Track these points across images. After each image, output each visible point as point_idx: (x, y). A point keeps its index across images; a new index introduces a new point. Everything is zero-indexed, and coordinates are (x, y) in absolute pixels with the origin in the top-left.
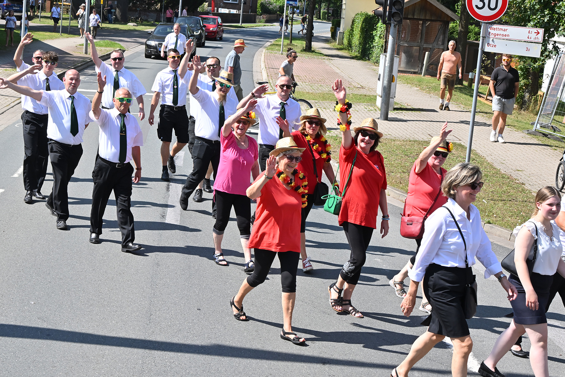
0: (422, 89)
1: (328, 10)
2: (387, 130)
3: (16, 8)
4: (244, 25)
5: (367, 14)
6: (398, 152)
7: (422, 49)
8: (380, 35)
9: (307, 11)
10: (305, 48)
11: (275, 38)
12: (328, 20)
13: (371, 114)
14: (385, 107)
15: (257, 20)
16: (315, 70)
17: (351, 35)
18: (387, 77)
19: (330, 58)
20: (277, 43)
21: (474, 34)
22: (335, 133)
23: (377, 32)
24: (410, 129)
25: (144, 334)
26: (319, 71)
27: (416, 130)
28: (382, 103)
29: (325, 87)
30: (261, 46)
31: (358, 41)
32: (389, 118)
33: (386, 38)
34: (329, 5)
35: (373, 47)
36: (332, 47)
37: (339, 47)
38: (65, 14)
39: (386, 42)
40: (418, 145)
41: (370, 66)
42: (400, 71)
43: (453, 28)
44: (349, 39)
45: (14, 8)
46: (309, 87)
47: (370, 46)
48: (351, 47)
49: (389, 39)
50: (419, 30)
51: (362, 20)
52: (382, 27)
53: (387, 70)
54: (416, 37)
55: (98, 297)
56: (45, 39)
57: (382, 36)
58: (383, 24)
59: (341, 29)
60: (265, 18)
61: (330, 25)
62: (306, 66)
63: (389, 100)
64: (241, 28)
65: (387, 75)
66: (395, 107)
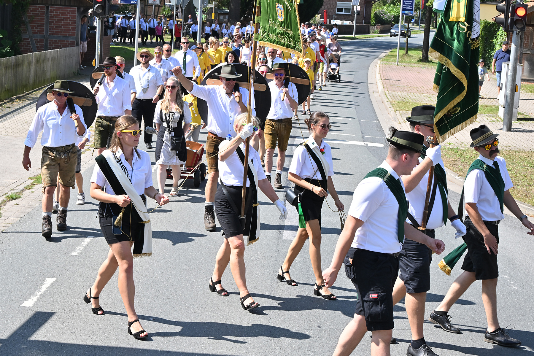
2: (510, 142)
4: (357, 36)
5: (486, 22)
6: (523, 164)
9: (423, 21)
10: (421, 59)
11: (390, 49)
13: (493, 125)
14: (509, 117)
15: (371, 31)
18: (510, 86)
20: (392, 54)
22: (456, 145)
23: (497, 40)
28: (505, 114)
30: (376, 57)
32: (513, 129)
42: (523, 80)
46: (427, 98)
47: (490, 54)
49: (512, 47)
51: (481, 28)
52: (503, 35)
53: (510, 79)
58: (504, 31)
60: (379, 28)
62: (423, 77)
63: (512, 110)
64: (354, 39)
65: (510, 84)
66: (519, 117)
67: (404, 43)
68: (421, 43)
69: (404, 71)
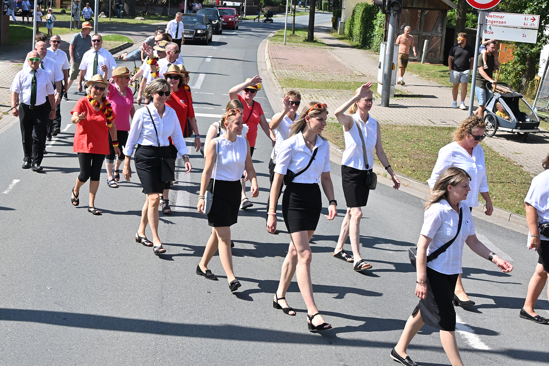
0: (422, 76)
1: (329, 1)
2: (388, 117)
4: (247, 17)
5: (367, 4)
6: (399, 137)
7: (421, 37)
8: (380, 24)
9: (309, 3)
10: (307, 39)
11: (279, 29)
12: (330, 10)
14: (386, 94)
16: (318, 59)
17: (352, 25)
18: (388, 65)
19: (331, 47)
20: (280, 34)
21: (472, 22)
23: (377, 21)
24: (411, 115)
25: (157, 317)
26: (321, 60)
27: (416, 115)
28: (383, 90)
29: (327, 76)
30: (265, 37)
31: (358, 31)
32: (390, 105)
33: (386, 27)
35: (373, 36)
36: (334, 37)
37: (340, 36)
39: (386, 31)
40: (419, 130)
41: (371, 54)
43: (451, 16)
44: (350, 29)
46: (312, 76)
47: (370, 35)
48: (352, 36)
49: (389, 28)
50: (417, 19)
51: (362, 10)
52: (382, 17)
53: (387, 58)
54: (415, 26)
55: (111, 282)
57: (382, 25)
58: (383, 13)
59: (342, 20)
60: (268, 10)
61: (332, 16)
62: (308, 56)
63: (390, 87)
65: (388, 63)
66: (396, 94)
67: (291, 24)
68: (307, 24)
69: (291, 50)
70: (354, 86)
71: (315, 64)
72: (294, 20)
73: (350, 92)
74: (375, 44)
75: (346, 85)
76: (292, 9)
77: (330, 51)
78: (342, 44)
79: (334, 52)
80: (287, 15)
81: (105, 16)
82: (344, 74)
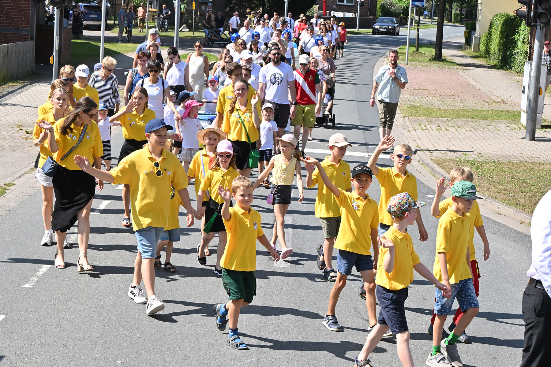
1: (461, 11)
2: (534, 152)
3: (94, 16)
4: (361, 30)
5: (507, 15)
8: (524, 39)
9: (436, 13)
10: (434, 57)
11: (399, 45)
12: (461, 22)
13: (514, 133)
14: (532, 124)
16: (447, 82)
17: (489, 40)
18: (534, 89)
19: (464, 67)
20: (401, 51)
22: (473, 156)
23: (519, 35)
26: (451, 83)
28: (527, 120)
29: (459, 102)
30: (383, 55)
31: (496, 47)
32: (537, 138)
33: (531, 43)
34: (462, 5)
35: (515, 54)
36: (466, 55)
37: (475, 54)
38: (151, 21)
39: (531, 48)
41: (513, 76)
44: (487, 45)
45: (91, 16)
46: (441, 102)
47: (511, 52)
48: (489, 54)
49: (535, 44)
51: (502, 22)
52: (526, 30)
53: (533, 80)
55: (196, 354)
56: (127, 51)
57: (525, 40)
58: (527, 26)
59: (477, 34)
61: (464, 29)
62: (436, 78)
63: (536, 116)
64: (358, 34)
65: (533, 87)
66: (543, 124)
67: (415, 39)
68: (434, 39)
69: (415, 71)
70: (492, 114)
71: (444, 87)
72: (418, 34)
73: (487, 122)
74: (517, 63)
75: (483, 114)
76: (415, 21)
77: (462, 72)
78: (477, 63)
79: (467, 73)
80: (410, 28)
81: (187, 30)
82: (479, 101)
